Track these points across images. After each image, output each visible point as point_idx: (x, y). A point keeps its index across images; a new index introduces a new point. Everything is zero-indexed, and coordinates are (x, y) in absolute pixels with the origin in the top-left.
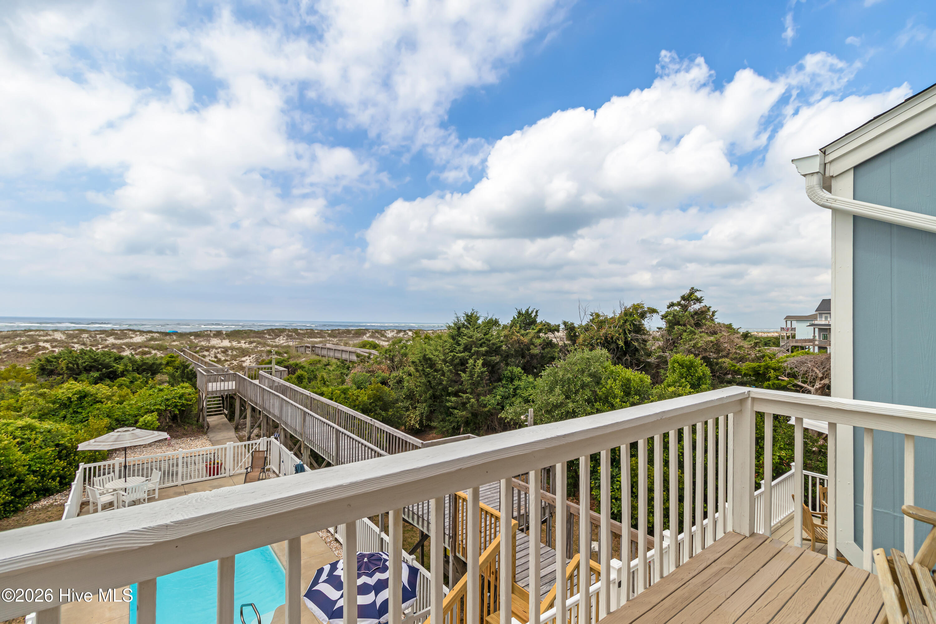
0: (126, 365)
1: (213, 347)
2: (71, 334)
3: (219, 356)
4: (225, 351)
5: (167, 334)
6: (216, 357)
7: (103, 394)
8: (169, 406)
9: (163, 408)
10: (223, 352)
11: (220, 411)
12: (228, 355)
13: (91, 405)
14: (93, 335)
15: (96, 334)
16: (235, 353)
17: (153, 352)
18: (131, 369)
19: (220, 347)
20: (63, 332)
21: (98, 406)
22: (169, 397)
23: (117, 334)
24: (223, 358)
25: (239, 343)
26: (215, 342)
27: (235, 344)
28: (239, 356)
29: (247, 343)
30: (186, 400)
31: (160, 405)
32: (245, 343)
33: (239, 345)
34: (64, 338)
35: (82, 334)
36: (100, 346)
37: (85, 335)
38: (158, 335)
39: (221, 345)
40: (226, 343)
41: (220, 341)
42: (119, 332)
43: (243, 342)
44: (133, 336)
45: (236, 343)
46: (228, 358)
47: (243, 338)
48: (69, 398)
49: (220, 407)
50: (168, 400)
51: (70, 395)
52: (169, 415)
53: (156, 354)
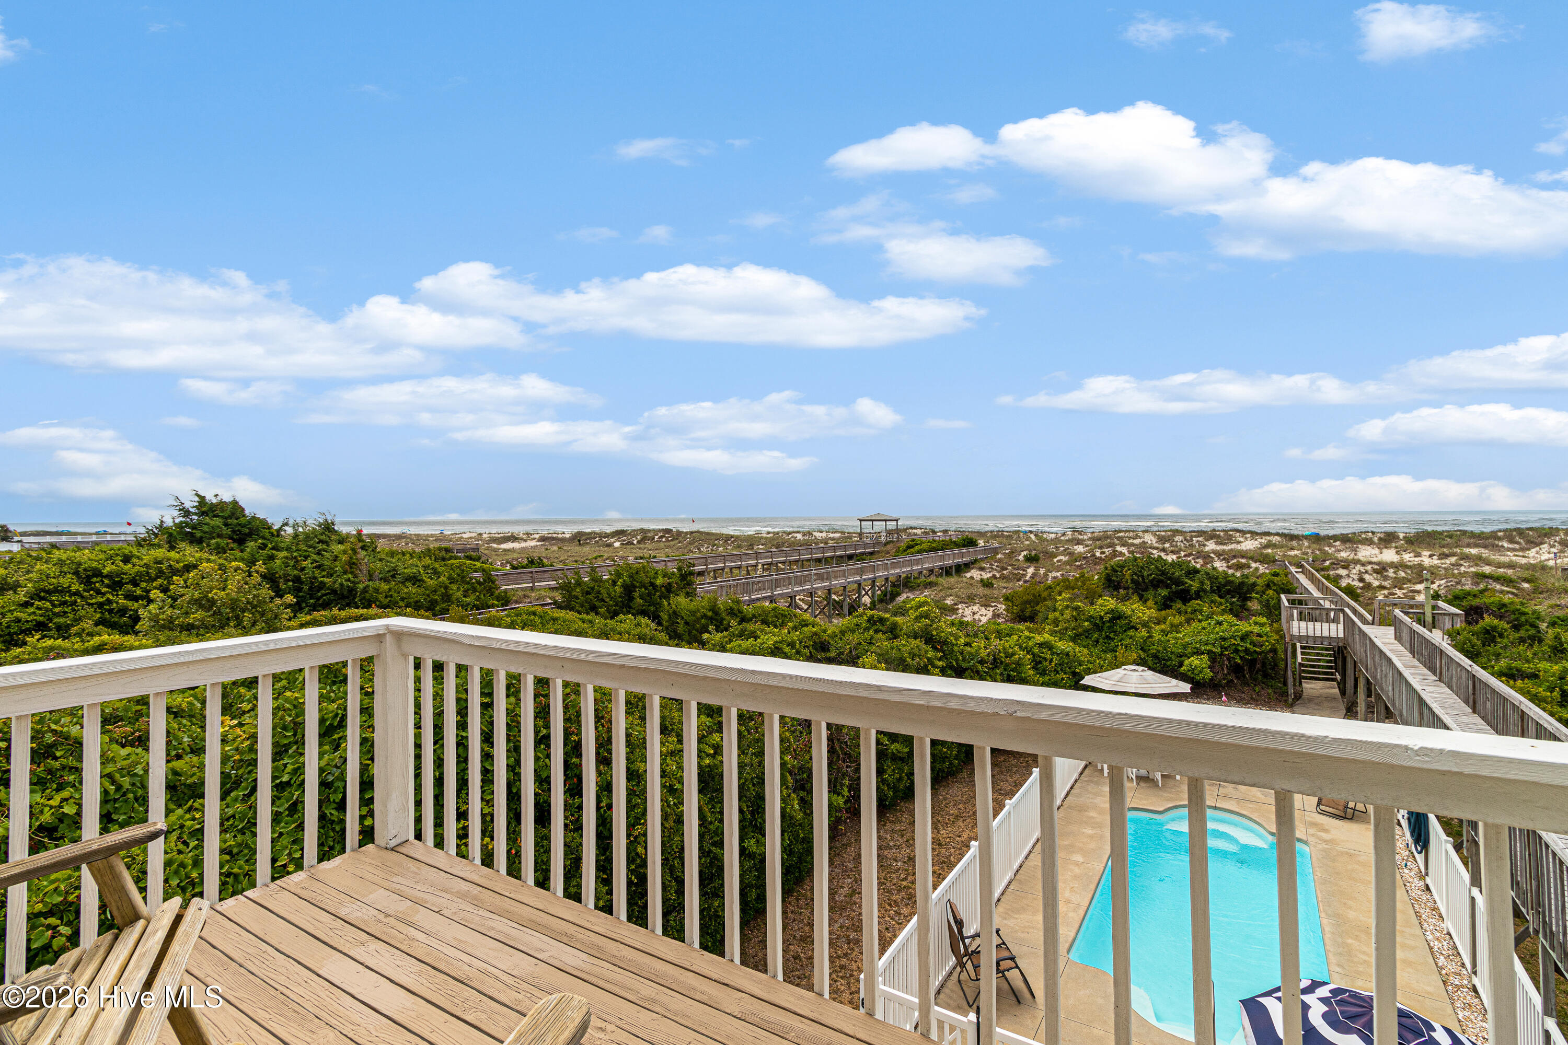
0: (1202, 583)
1: (1358, 562)
2: (1163, 536)
3: (1367, 577)
4: (1381, 569)
5: (1292, 537)
6: (1361, 580)
7: (1139, 617)
8: (1226, 649)
9: (1218, 650)
10: (1376, 571)
11: (1332, 674)
12: (1386, 578)
13: (1125, 631)
14: (1188, 538)
15: (1192, 537)
16: (1402, 574)
17: (1254, 565)
18: (1208, 588)
19: (1370, 563)
20: (1154, 533)
21: (1131, 633)
22: (1227, 635)
23: (1219, 536)
24: (1376, 583)
25: (1418, 555)
26: (1366, 553)
27: (1408, 557)
28: (1410, 581)
29: (1435, 557)
30: (1252, 643)
31: (1213, 644)
32: (1430, 556)
33: (1417, 559)
34: (1154, 541)
35: (1174, 536)
36: (1183, 554)
37: (1179, 538)
38: (1278, 538)
39: (1375, 560)
40: (1389, 555)
41: (1377, 551)
42: (1222, 534)
43: (1428, 553)
44: (1241, 539)
45: (1412, 555)
46: (1387, 584)
47: (1430, 546)
48: (1101, 618)
49: (1331, 667)
50: (1224, 639)
51: (1102, 614)
52: (1226, 662)
53: (1257, 569)
